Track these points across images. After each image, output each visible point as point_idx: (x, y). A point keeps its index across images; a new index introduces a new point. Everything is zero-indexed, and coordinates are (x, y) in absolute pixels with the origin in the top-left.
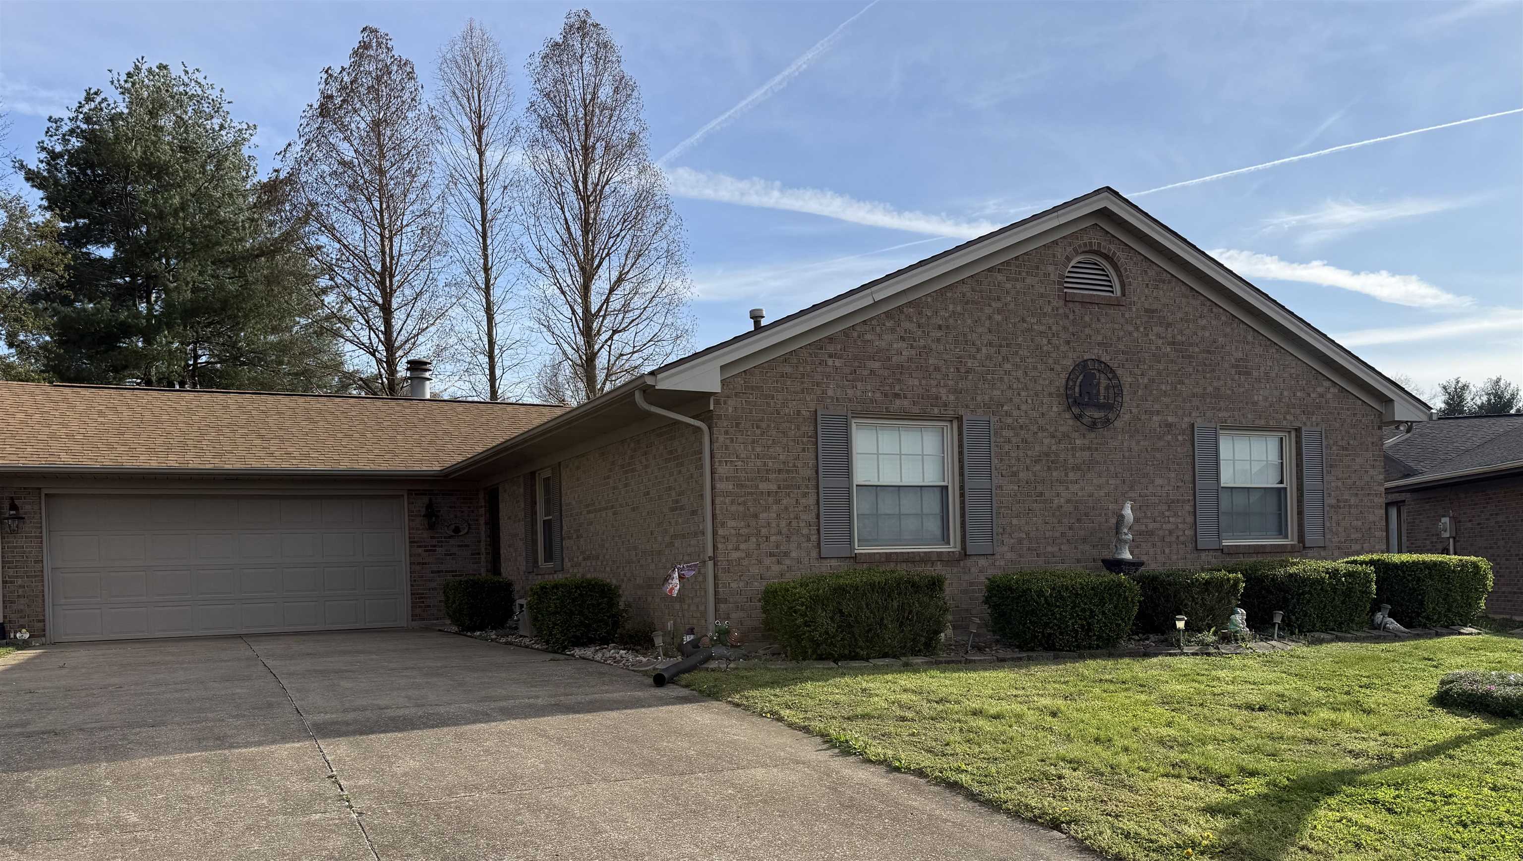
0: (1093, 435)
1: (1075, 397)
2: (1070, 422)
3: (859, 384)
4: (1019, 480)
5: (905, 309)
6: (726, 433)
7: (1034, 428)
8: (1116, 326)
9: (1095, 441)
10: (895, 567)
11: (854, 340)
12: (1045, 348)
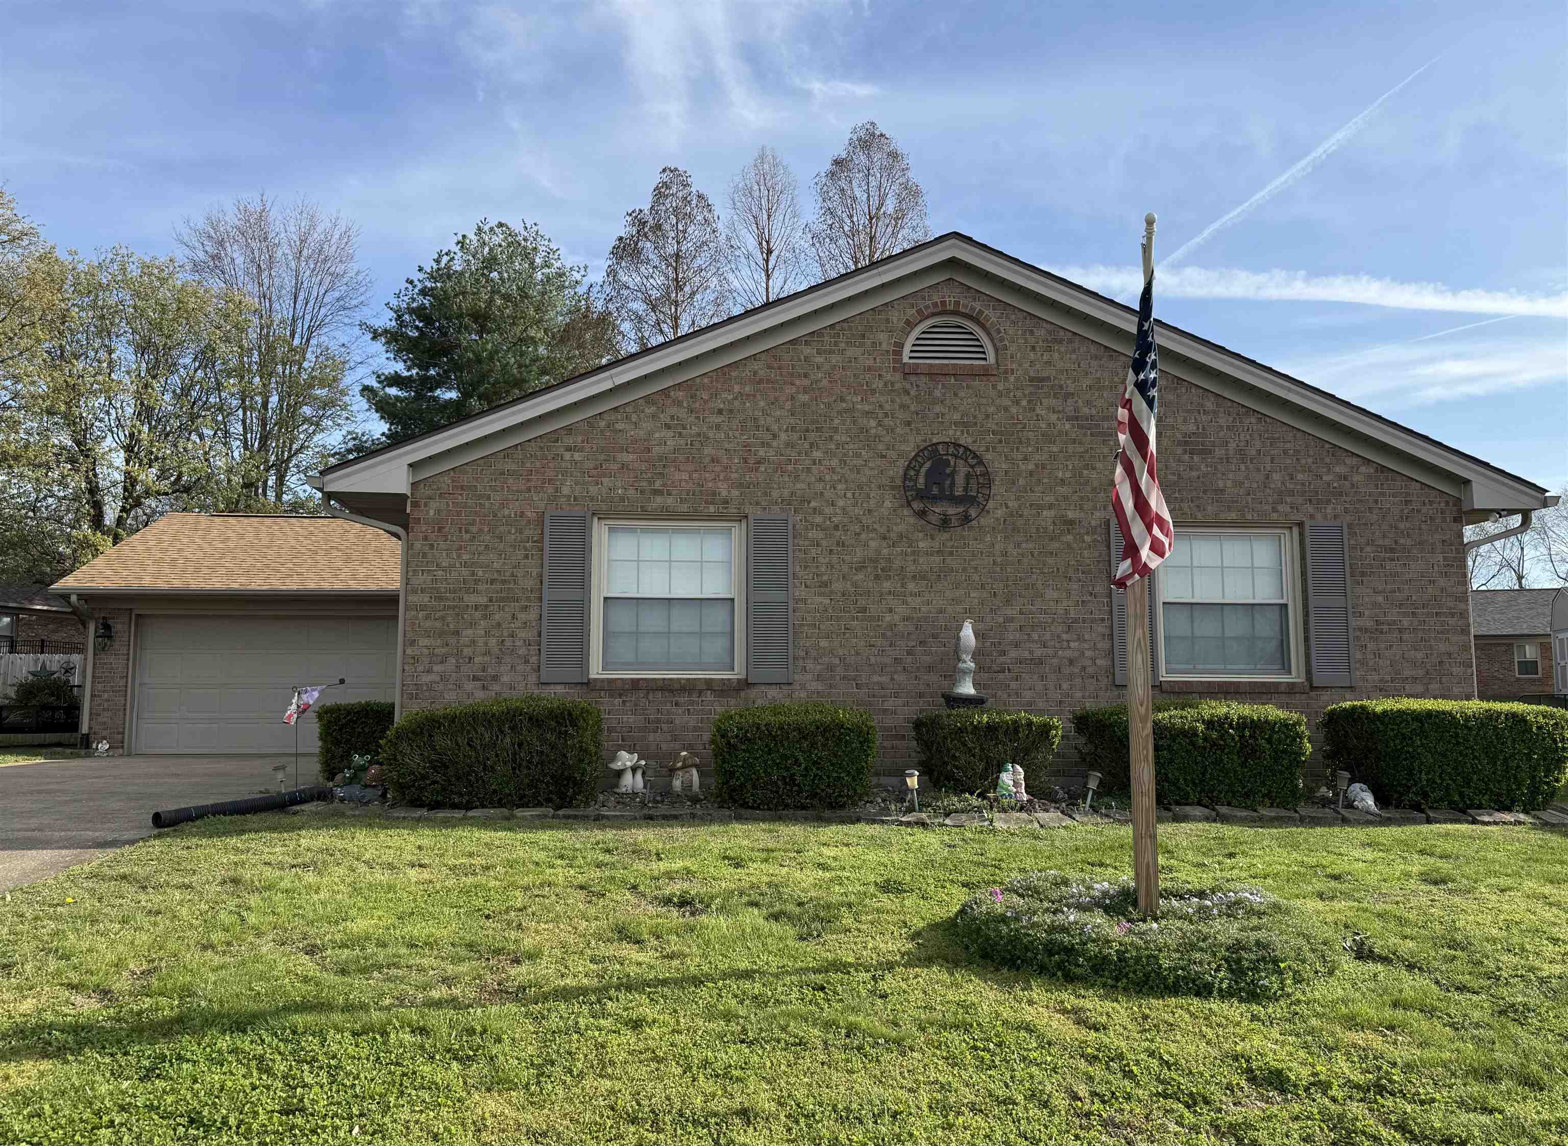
0: (946, 536)
1: (919, 490)
2: (912, 520)
3: (605, 480)
4: (832, 592)
5: (672, 393)
6: (426, 538)
7: (857, 528)
8: (984, 401)
9: (950, 544)
10: (646, 696)
11: (602, 431)
12: (873, 431)
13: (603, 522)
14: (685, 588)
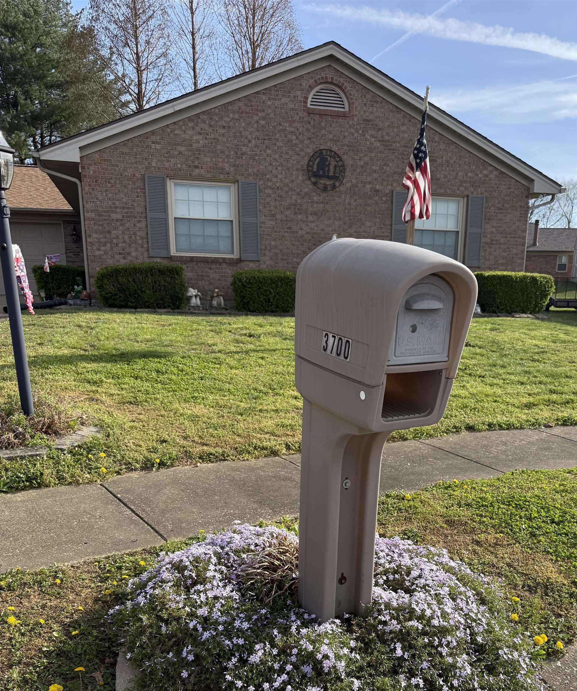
0: (325, 195)
1: (314, 172)
2: (311, 186)
3: (172, 160)
4: (276, 219)
5: (201, 116)
6: (90, 185)
7: (287, 189)
8: (343, 129)
9: (327, 198)
10: (197, 264)
11: (169, 134)
12: (294, 142)
13: (172, 181)
14: (210, 214)
